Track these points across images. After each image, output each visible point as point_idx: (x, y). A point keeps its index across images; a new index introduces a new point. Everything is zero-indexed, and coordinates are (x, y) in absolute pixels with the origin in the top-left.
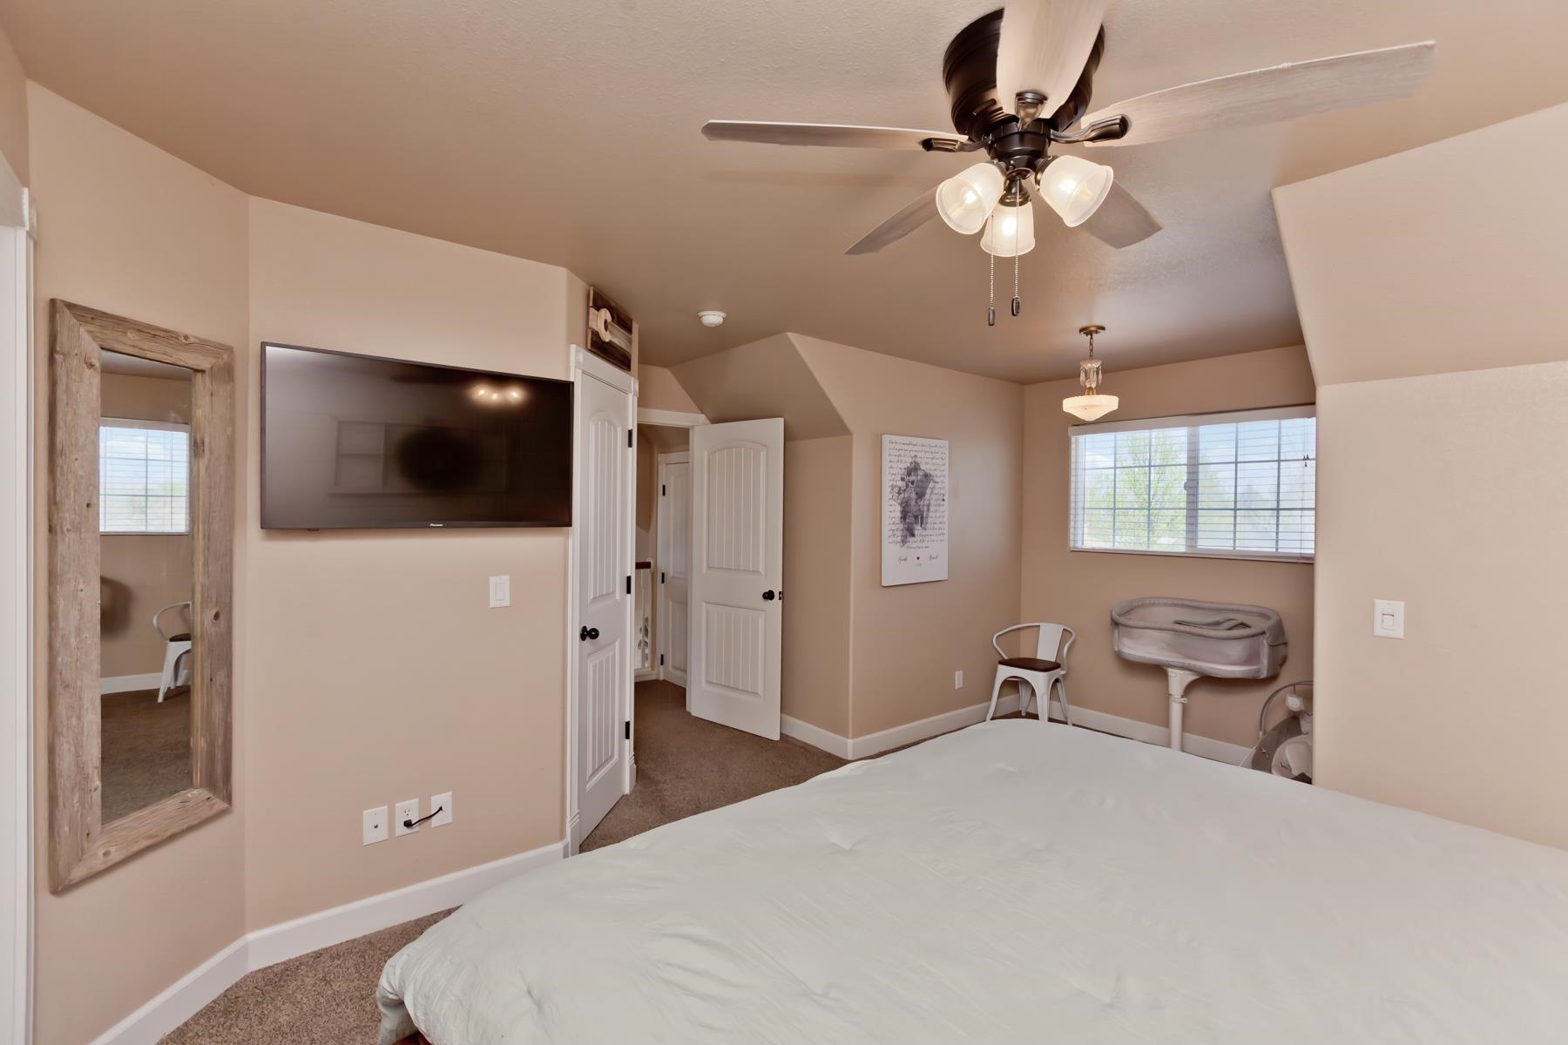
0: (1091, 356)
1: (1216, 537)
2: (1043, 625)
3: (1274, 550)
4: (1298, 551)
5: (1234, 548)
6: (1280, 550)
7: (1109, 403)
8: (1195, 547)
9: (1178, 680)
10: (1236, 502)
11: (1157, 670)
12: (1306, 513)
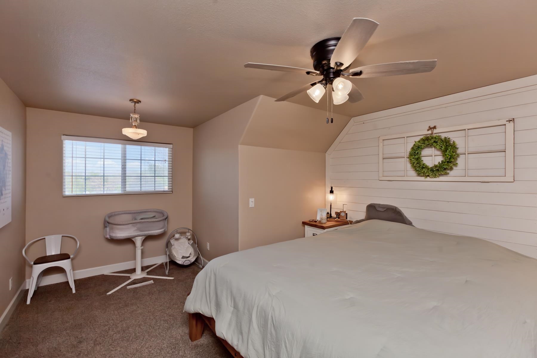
0: (135, 112)
1: (133, 187)
2: (47, 238)
3: (154, 190)
4: (163, 190)
5: (141, 190)
6: (156, 190)
7: (143, 133)
8: (126, 190)
9: (138, 241)
10: (141, 174)
11: (129, 241)
12: (165, 177)
